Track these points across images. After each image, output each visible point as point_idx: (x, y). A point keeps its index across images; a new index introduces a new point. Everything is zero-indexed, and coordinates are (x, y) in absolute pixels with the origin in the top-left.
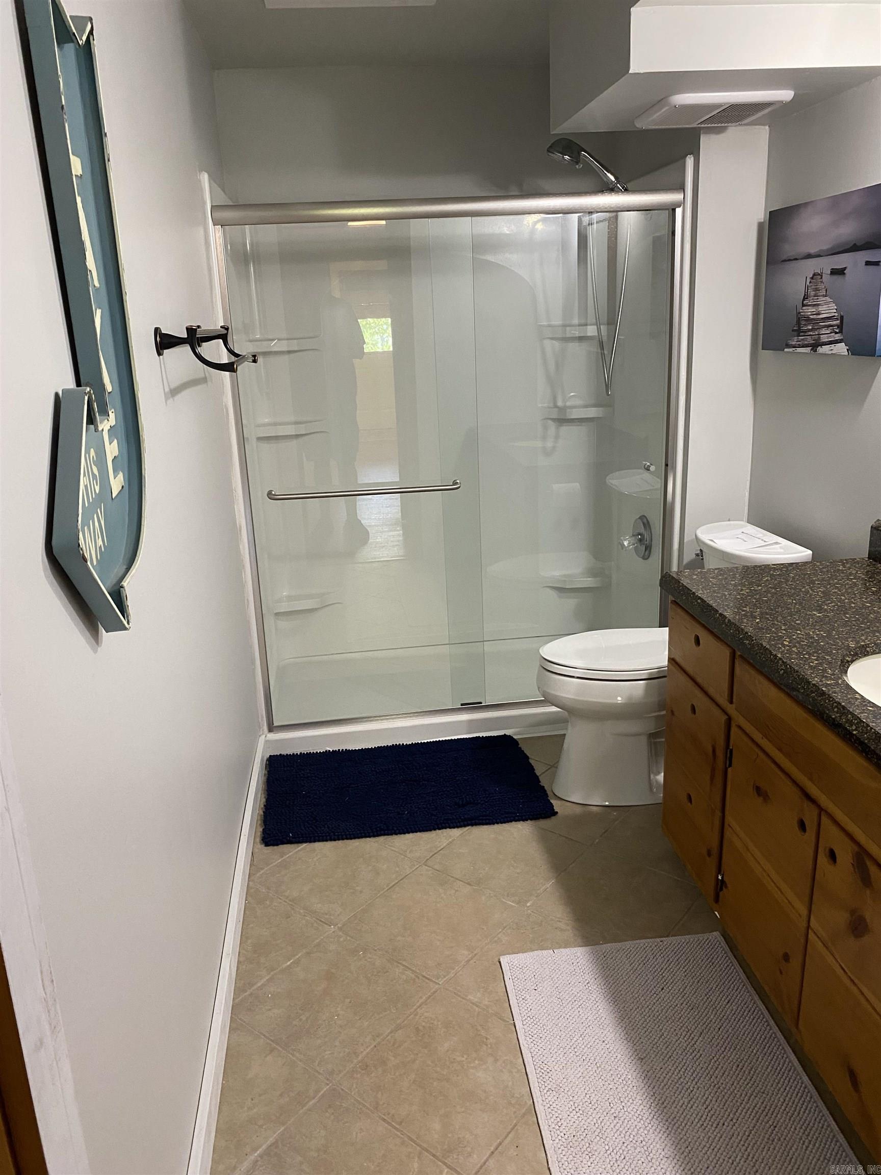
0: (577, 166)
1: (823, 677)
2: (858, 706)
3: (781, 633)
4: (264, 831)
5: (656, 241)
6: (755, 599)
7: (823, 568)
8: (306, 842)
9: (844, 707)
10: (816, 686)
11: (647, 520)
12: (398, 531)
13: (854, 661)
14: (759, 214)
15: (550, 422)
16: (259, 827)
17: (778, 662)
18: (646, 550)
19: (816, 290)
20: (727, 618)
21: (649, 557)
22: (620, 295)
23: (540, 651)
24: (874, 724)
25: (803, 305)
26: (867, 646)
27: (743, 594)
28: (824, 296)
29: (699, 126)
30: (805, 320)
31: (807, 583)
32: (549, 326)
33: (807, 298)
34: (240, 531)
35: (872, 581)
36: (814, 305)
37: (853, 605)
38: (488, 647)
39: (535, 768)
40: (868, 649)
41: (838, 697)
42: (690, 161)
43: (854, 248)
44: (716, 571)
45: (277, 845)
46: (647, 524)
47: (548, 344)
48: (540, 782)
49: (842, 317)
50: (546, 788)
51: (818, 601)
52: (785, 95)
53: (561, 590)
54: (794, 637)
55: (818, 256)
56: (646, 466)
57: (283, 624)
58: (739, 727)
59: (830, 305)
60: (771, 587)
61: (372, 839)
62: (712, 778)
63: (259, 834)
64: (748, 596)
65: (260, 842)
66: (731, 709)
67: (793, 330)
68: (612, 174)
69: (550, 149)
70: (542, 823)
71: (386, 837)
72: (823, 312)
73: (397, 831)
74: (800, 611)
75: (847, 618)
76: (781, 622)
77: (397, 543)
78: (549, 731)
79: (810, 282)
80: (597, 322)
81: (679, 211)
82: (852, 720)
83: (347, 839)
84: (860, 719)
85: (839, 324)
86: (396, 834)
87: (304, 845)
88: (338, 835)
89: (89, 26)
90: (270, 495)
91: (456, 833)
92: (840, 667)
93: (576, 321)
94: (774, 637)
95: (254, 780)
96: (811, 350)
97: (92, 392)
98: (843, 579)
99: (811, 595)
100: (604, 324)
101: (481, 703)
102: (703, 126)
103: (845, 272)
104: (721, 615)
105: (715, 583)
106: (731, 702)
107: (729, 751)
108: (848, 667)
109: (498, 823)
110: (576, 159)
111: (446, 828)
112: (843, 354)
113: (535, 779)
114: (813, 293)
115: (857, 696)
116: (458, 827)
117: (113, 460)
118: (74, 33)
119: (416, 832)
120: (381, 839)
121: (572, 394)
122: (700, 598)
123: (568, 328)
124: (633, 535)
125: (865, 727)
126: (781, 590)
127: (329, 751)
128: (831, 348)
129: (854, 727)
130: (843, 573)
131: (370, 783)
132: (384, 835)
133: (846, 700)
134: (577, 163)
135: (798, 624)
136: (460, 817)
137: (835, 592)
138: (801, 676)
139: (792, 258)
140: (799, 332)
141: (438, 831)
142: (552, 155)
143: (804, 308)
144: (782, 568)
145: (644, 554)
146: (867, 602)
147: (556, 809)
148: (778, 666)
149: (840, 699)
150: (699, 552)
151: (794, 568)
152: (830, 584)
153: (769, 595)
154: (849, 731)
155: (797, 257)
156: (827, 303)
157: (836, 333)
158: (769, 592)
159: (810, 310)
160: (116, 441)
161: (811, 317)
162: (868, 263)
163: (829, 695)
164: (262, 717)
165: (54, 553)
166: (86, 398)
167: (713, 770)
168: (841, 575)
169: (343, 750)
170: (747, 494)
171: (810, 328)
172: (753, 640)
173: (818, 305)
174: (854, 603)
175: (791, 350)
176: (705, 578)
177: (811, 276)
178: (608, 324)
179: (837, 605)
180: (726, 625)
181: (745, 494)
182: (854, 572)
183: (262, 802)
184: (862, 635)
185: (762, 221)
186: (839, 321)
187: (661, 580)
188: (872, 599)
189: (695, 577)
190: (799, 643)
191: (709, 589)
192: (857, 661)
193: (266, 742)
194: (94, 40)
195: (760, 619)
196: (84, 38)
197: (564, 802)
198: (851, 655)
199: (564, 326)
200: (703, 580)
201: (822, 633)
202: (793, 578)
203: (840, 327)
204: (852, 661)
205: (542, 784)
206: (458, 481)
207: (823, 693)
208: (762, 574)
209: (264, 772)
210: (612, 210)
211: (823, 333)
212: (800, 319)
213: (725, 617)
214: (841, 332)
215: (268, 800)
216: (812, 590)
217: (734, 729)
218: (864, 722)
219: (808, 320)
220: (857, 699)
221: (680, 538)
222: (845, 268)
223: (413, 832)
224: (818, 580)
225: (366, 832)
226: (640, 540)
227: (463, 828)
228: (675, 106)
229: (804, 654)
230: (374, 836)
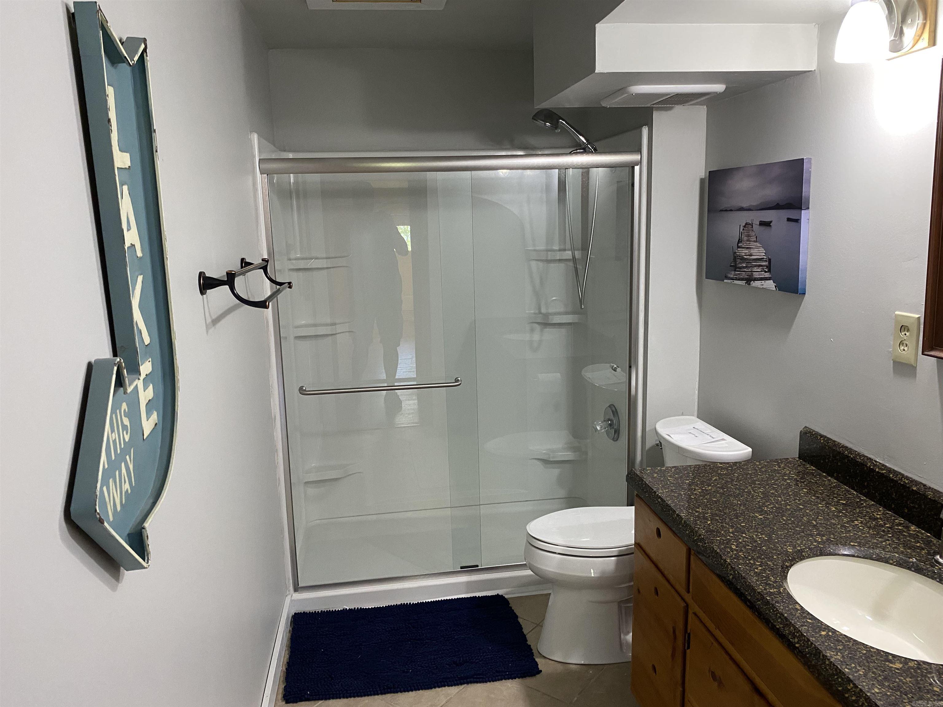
0: (556, 131)
1: (767, 584)
2: (798, 617)
3: (730, 536)
4: (285, 689)
5: (619, 191)
6: (706, 499)
7: (762, 468)
8: (322, 699)
9: (786, 618)
10: (761, 595)
11: (616, 409)
12: (414, 400)
13: (792, 565)
14: (701, 172)
15: (537, 325)
16: (281, 683)
17: (727, 566)
18: (615, 434)
19: (748, 236)
20: (682, 519)
21: (617, 440)
22: (590, 230)
23: (527, 527)
24: (814, 639)
25: (738, 247)
26: (802, 551)
27: (696, 494)
28: (754, 241)
29: (652, 106)
30: (741, 259)
31: (749, 483)
32: (535, 250)
33: (741, 242)
34: (275, 421)
35: (803, 482)
36: (747, 248)
37: (788, 507)
38: (484, 510)
39: (523, 626)
40: (803, 554)
41: (780, 607)
42: (645, 131)
43: (777, 207)
44: (673, 469)
45: (296, 702)
46: (615, 412)
47: (534, 264)
48: (527, 641)
49: (770, 260)
50: (532, 647)
51: (759, 502)
52: (719, 88)
53: (546, 462)
54: (740, 541)
55: (749, 209)
56: (614, 368)
57: (311, 491)
58: (695, 614)
59: (760, 249)
60: (719, 487)
61: (380, 697)
62: (673, 656)
63: (281, 691)
64: (701, 496)
65: (281, 699)
66: (688, 597)
67: (731, 266)
68: (583, 136)
69: (536, 117)
70: (529, 681)
71: (392, 694)
72: (754, 254)
73: (402, 689)
74: (744, 512)
75: (784, 520)
76: (729, 525)
77: (413, 411)
78: (535, 591)
79: (743, 230)
80: (571, 248)
81: (637, 168)
82: (794, 633)
83: (358, 696)
84: (801, 633)
85: (768, 265)
86: (401, 692)
87: (320, 702)
88: (351, 693)
89: (143, 46)
90: (302, 391)
91: (453, 690)
92: (781, 574)
93: (556, 247)
94: (724, 541)
95: (279, 640)
96: (746, 283)
97: (122, 361)
98: (779, 479)
99: (753, 496)
100: (578, 250)
101: (477, 566)
102: (654, 106)
103: (771, 224)
104: (678, 515)
105: (672, 482)
106: (688, 592)
107: (687, 635)
108: (787, 573)
109: (490, 682)
110: (556, 125)
111: (444, 686)
112: (771, 289)
113: (524, 638)
114: (745, 238)
115: (798, 607)
116: (455, 685)
117: (147, 404)
118: (125, 57)
119: (419, 690)
120: (388, 696)
121: (554, 298)
122: (660, 497)
123: (549, 253)
124: (604, 421)
125: (806, 642)
126: (728, 490)
127: (346, 609)
128: (761, 284)
129: (796, 640)
130: (779, 473)
131: (380, 641)
132: (390, 692)
133: (788, 611)
134: (556, 128)
135: (743, 527)
136: (457, 676)
137: (772, 493)
138: (748, 583)
139: (728, 210)
140: (735, 268)
141: (437, 689)
142: (536, 122)
143: (739, 249)
144: (728, 467)
145: (614, 436)
146: (800, 504)
147: (540, 667)
148: (727, 570)
149: (782, 610)
150: (658, 442)
151: (737, 467)
152: (768, 484)
153: (718, 495)
154: (792, 643)
155: (733, 209)
156: (758, 247)
157: (766, 272)
158: (718, 492)
159: (743, 252)
160: (151, 386)
161: (745, 257)
162: (789, 220)
163: (773, 605)
164: (289, 579)
165: (73, 518)
166: (115, 368)
167: (674, 650)
168: (777, 475)
169: (358, 608)
170: (697, 392)
171: (745, 265)
172: (705, 543)
173: (750, 248)
174: (789, 505)
175: (729, 281)
176: (664, 476)
177: (744, 225)
178: (582, 250)
179: (775, 507)
180: (683, 526)
181: (695, 393)
182: (788, 472)
183: (286, 658)
184: (798, 539)
185: (704, 177)
186: (767, 263)
187: (627, 476)
188: (804, 501)
189: (655, 475)
190: (745, 548)
191: (668, 489)
192: (795, 565)
193: (292, 601)
194: (147, 56)
195: (711, 520)
196: (136, 58)
197: (548, 660)
198: (789, 560)
199: (547, 251)
200: (662, 479)
201: (764, 536)
202: (738, 477)
203: (769, 267)
204: (791, 566)
205: (529, 643)
206: (459, 379)
207: (768, 603)
208: (711, 474)
209: (289, 628)
210: (583, 167)
211: (755, 270)
212: (736, 257)
213: (681, 518)
214: (769, 271)
215: (290, 657)
216: (754, 491)
217: (691, 615)
218: (805, 636)
219: (743, 259)
220: (797, 609)
221: (643, 427)
222: (771, 222)
223: (416, 690)
224: (758, 480)
225: (375, 690)
226: (610, 425)
227: (460, 686)
228: (633, 94)
229: (750, 560)
230: (382, 694)
